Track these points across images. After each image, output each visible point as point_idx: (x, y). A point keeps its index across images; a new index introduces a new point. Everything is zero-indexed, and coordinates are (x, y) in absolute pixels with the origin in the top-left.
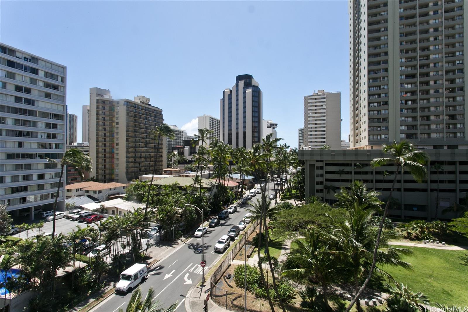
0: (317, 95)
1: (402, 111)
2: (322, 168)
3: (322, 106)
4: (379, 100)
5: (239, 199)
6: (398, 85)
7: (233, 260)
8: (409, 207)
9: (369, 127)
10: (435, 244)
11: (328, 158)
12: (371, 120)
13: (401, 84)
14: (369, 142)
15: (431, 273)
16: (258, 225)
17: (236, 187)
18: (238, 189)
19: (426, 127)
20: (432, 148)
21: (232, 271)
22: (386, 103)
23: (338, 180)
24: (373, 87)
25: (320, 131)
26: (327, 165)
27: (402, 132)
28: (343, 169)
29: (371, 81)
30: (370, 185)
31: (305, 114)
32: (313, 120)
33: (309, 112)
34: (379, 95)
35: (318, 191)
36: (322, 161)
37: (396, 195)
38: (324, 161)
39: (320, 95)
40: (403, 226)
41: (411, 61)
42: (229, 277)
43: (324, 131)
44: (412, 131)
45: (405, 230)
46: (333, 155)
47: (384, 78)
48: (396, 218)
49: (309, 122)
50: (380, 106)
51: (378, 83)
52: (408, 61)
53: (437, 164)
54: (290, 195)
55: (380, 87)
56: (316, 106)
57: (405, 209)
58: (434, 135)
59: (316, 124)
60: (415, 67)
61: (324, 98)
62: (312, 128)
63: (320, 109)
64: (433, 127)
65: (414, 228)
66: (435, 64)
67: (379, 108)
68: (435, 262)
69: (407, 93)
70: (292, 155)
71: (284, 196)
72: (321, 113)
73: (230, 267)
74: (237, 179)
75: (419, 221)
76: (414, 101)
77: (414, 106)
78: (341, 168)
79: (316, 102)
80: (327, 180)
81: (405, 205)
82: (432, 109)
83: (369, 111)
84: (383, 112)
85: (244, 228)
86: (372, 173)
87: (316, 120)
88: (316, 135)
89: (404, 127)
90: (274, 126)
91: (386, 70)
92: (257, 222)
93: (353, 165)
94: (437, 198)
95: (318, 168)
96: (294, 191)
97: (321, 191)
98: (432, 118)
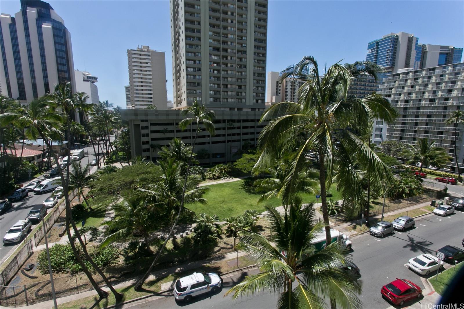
0: (142, 50)
1: (210, 78)
2: (147, 128)
3: (147, 63)
4: (195, 66)
5: (46, 170)
6: (208, 55)
7: (36, 246)
8: (215, 155)
9: (187, 90)
10: (228, 179)
11: (152, 118)
12: (189, 83)
13: (210, 54)
14: (187, 103)
15: (223, 200)
16: (75, 197)
17: (39, 157)
18: (44, 158)
19: (226, 93)
20: (228, 109)
21: (34, 260)
22: (200, 70)
23: (162, 139)
24: (190, 52)
25: (146, 90)
26: (152, 124)
27: (211, 96)
28: (167, 129)
29: (188, 46)
30: (188, 141)
31: (130, 70)
32: (139, 78)
33: (134, 68)
34: (195, 61)
35: (144, 151)
36: (147, 121)
37: (206, 147)
38: (149, 121)
39: (144, 51)
40: (210, 171)
41: (216, 36)
42: (32, 267)
43: (151, 90)
44: (218, 96)
45: (210, 174)
46: (157, 115)
47: (198, 46)
48: (206, 165)
49: (134, 80)
50: (195, 71)
51: (193, 50)
52: (215, 35)
53: (230, 122)
54: (116, 158)
55: (195, 53)
56: (141, 63)
57: (213, 157)
58: (230, 100)
59: (142, 82)
60: (218, 41)
61: (149, 56)
62: (138, 86)
63: (145, 67)
64: (230, 93)
65: (217, 170)
66: (231, 43)
67: (195, 73)
68: (227, 191)
69: (214, 63)
70: (115, 115)
71: (109, 159)
72: (146, 71)
73: (32, 256)
74: (39, 146)
75: (220, 165)
76: (218, 71)
77: (218, 75)
78: (165, 127)
79: (140, 59)
80: (153, 139)
81: (213, 154)
82: (230, 79)
83: (187, 75)
84: (198, 77)
85: (54, 205)
86: (190, 130)
87: (142, 78)
88: (142, 94)
89: (212, 92)
90: (94, 80)
91: (199, 39)
92: (74, 193)
93: (175, 124)
94: (231, 147)
95: (143, 128)
96: (120, 154)
97: (148, 150)
98: (229, 86)
